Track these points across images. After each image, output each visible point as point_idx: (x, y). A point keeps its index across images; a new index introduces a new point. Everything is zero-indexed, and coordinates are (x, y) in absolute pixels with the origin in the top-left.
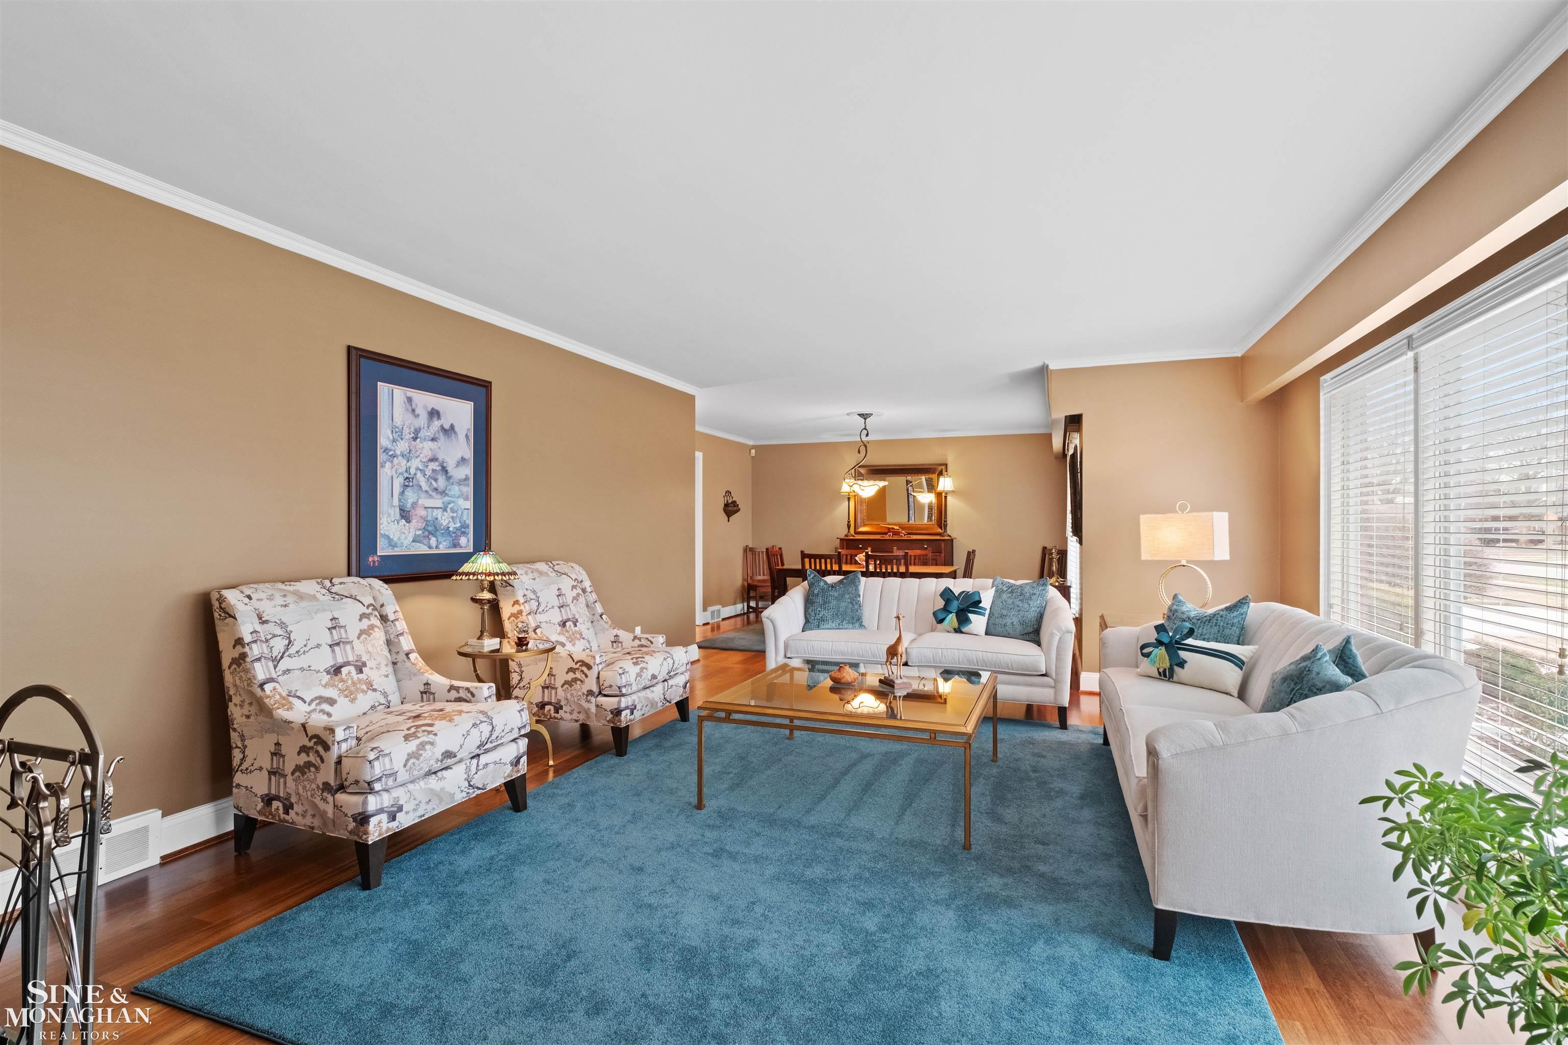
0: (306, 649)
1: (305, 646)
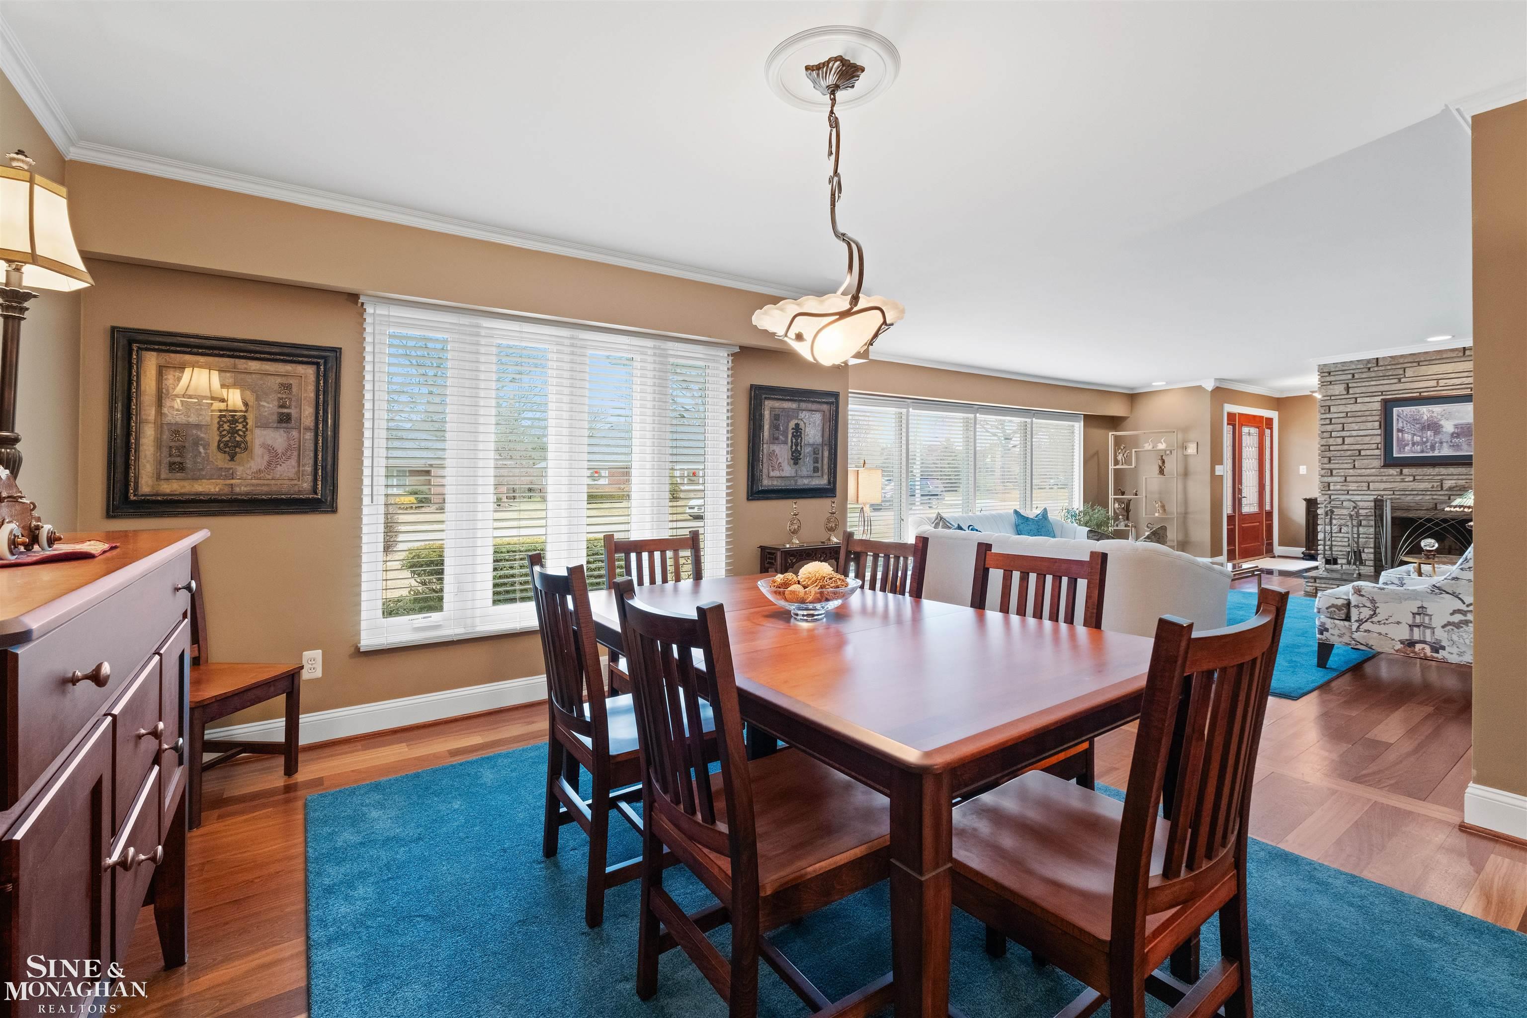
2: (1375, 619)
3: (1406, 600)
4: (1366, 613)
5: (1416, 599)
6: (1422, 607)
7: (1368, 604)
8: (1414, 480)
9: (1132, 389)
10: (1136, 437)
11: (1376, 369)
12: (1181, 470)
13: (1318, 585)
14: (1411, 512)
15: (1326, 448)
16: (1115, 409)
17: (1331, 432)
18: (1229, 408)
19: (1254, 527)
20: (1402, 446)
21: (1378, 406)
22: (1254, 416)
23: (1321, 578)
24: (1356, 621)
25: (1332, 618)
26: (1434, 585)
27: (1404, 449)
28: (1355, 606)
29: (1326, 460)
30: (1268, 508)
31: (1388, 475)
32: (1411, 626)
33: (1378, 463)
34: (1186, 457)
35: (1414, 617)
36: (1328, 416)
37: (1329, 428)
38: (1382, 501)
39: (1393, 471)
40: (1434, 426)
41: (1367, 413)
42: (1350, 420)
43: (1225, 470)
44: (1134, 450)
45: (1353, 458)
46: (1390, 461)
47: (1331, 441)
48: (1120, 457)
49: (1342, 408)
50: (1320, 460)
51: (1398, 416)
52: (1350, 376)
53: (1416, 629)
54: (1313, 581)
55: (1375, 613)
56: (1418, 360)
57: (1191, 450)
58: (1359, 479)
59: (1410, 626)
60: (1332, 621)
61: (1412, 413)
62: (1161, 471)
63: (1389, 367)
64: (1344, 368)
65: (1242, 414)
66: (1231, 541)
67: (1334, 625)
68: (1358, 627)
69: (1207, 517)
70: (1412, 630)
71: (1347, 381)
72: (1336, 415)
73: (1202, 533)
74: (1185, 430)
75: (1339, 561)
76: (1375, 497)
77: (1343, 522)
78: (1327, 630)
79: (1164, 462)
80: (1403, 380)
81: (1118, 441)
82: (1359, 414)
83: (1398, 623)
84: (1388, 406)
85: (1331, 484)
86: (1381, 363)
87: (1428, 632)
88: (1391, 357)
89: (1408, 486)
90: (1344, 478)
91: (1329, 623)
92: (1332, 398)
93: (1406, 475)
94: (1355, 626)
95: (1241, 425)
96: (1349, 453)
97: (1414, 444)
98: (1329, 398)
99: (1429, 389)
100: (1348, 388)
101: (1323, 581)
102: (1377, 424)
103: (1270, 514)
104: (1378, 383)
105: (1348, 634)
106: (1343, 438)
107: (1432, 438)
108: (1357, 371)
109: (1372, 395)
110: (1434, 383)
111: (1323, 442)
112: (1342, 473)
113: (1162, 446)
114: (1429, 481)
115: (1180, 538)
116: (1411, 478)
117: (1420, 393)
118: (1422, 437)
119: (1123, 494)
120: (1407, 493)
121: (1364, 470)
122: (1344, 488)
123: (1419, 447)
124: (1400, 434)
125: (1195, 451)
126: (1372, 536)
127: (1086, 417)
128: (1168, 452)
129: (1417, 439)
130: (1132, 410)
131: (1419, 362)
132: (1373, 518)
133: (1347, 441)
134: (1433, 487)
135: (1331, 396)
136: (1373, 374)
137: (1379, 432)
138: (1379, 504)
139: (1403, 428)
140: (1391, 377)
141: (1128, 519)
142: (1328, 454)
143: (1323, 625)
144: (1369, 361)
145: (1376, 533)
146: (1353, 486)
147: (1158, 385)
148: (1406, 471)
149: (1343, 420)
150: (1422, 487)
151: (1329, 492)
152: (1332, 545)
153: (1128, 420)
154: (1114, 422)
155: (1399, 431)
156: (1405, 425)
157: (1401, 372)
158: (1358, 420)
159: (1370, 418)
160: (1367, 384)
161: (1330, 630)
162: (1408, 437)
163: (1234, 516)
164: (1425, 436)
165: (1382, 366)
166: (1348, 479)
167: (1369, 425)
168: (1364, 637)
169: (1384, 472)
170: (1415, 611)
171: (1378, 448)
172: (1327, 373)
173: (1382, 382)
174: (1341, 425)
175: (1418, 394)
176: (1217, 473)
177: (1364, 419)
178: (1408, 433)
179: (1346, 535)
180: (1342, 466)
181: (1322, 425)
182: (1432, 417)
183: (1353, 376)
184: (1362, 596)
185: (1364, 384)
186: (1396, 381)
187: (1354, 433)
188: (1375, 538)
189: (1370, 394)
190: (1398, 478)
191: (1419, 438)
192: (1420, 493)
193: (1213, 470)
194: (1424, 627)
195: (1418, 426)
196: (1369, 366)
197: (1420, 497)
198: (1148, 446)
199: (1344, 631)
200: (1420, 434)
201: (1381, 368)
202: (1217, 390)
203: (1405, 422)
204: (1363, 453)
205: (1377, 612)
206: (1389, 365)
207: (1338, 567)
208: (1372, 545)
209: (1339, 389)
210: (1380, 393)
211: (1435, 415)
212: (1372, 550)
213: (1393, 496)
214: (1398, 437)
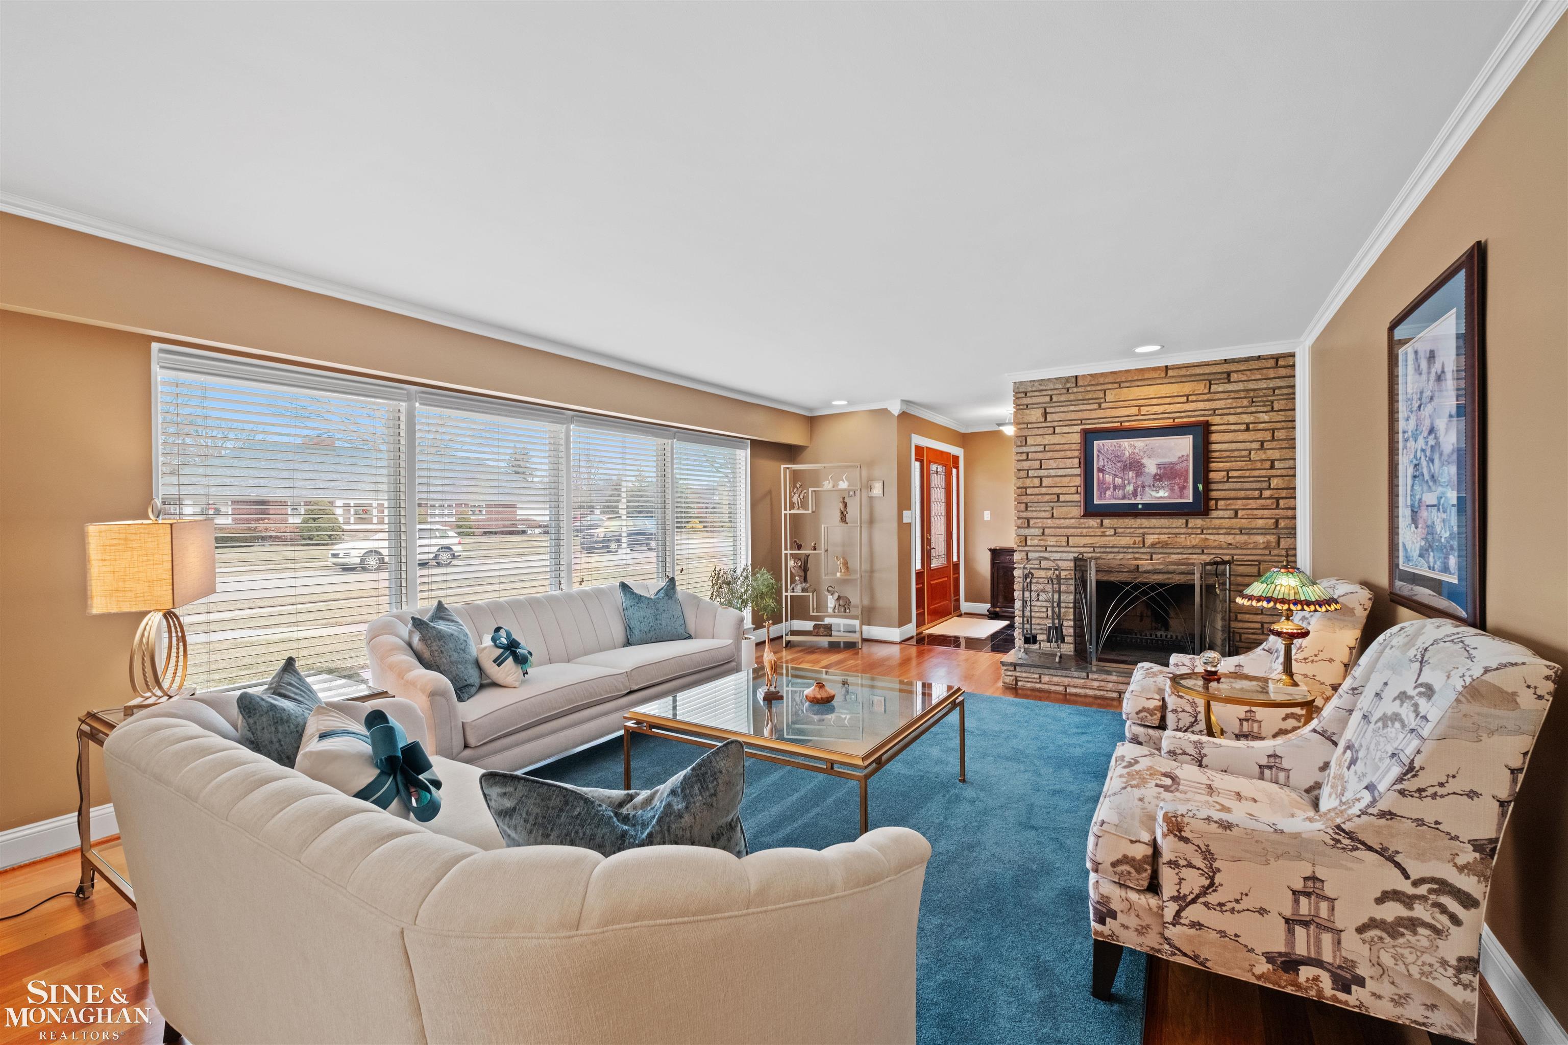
0: (1316, 659)
1: (1316, 655)
2: (1212, 898)
3: (1278, 857)
4: (1194, 881)
5: (1299, 857)
6: (1313, 878)
7: (1198, 861)
8: (1115, 533)
9: (811, 410)
10: (815, 472)
11: (1075, 390)
12: (865, 516)
13: (1018, 674)
14: (1112, 575)
15: (1023, 491)
16: (791, 435)
17: (1028, 470)
18: (918, 440)
19: (942, 583)
20: (1102, 494)
21: (1077, 438)
22: (942, 452)
23: (1021, 665)
24: (1174, 899)
25: (1121, 885)
26: (1338, 827)
27: (1105, 494)
28: (1170, 863)
29: (1023, 507)
30: (955, 559)
31: (1089, 527)
32: (1290, 923)
33: (1078, 511)
34: (871, 498)
35: (1297, 902)
36: (1025, 449)
37: (1026, 465)
38: (1083, 560)
39: (1093, 522)
40: (1135, 466)
41: (1066, 447)
42: (1049, 455)
43: (914, 516)
44: (810, 490)
45: (1052, 504)
46: (1091, 510)
47: (1028, 482)
48: (795, 499)
49: (1039, 440)
50: (1016, 507)
51: (1099, 451)
52: (1048, 399)
53: (1300, 931)
54: (1012, 668)
55: (1212, 884)
56: (1121, 379)
57: (877, 490)
58: (1059, 531)
59: (1287, 921)
60: (1123, 893)
61: (1113, 448)
62: (843, 519)
63: (1089, 388)
64: (1041, 388)
65: (930, 448)
66: (919, 604)
67: (1126, 905)
68: (1178, 914)
69: (894, 576)
70: (1291, 932)
71: (1045, 405)
72: (1033, 449)
73: (889, 598)
74: (871, 464)
75: (1039, 637)
76: (1076, 555)
77: (1041, 587)
78: (1113, 915)
79: (846, 506)
80: (1103, 405)
81: (796, 476)
82: (1058, 447)
83: (1262, 911)
84: (1089, 436)
85: (1029, 538)
86: (1080, 383)
87: (1327, 939)
88: (1091, 375)
89: (1110, 541)
90: (1042, 531)
91: (1116, 894)
92: (1029, 426)
93: (1106, 528)
94: (1171, 910)
95: (929, 462)
96: (1047, 498)
97: (1115, 488)
98: (1025, 426)
99: (1130, 418)
100: (1045, 414)
101: (1023, 669)
102: (1077, 460)
103: (956, 566)
104: (1077, 408)
105: (1156, 928)
106: (1041, 478)
107: (1134, 481)
108: (1055, 392)
109: (1071, 423)
110: (1134, 411)
111: (1020, 484)
112: (1040, 523)
113: (843, 485)
114: (1131, 535)
115: (866, 602)
116: (1112, 532)
117: (1121, 422)
118: (1123, 479)
119: (799, 547)
120: (1108, 550)
121: (1062, 521)
122: (1042, 543)
123: (1120, 492)
124: (1101, 475)
125: (881, 492)
126: (1071, 605)
127: (754, 443)
128: (851, 493)
129: (1118, 481)
130: (811, 439)
131: (1119, 383)
132: (1073, 582)
133: (1046, 482)
134: (1134, 543)
135: (1027, 424)
136: (1072, 397)
137: (1078, 471)
138: (1080, 564)
139: (1104, 466)
140: (1091, 401)
141: (805, 580)
142: (1025, 499)
143: (1104, 901)
144: (1067, 379)
145: (1075, 602)
146: (1051, 541)
147: (840, 404)
148: (1107, 522)
149: (1040, 456)
150: (1123, 542)
151: (1026, 549)
152: (1031, 617)
153: (808, 449)
154: (791, 452)
155: (1101, 470)
156: (1106, 463)
157: (1102, 395)
158: (1057, 455)
159: (1069, 454)
160: (1065, 409)
161: (1119, 915)
162: (1109, 478)
163: (923, 572)
164: (1126, 477)
165: (1081, 386)
166: (1047, 531)
167: (1069, 462)
168: (1190, 939)
169: (1083, 523)
170: (1299, 885)
171: (1077, 493)
172: (1022, 393)
173: (1082, 407)
174: (1039, 462)
175: (1119, 424)
176: (905, 520)
177: (1062, 454)
178: (1109, 473)
179: (1045, 604)
180: (1039, 514)
181: (1018, 461)
182: (1134, 453)
183: (1051, 399)
184: (1186, 840)
185: (1062, 409)
186: (1096, 406)
187: (1053, 472)
188: (1075, 608)
189: (1069, 423)
190: (1099, 532)
191: (1120, 480)
192: (1121, 550)
193: (900, 517)
194: (1318, 925)
195: (1119, 464)
196: (1068, 385)
197: (1121, 556)
198: (827, 485)
199: (1148, 920)
200: (1121, 475)
201: (1080, 389)
202: (904, 416)
203: (1106, 460)
204: (1062, 498)
205: (1217, 881)
206: (1089, 386)
207: (1036, 646)
208: (1072, 617)
209: (1035, 415)
210: (1079, 422)
211: (1137, 451)
212: (1072, 623)
213: (1093, 554)
214: (1099, 479)
